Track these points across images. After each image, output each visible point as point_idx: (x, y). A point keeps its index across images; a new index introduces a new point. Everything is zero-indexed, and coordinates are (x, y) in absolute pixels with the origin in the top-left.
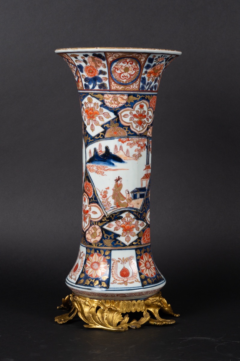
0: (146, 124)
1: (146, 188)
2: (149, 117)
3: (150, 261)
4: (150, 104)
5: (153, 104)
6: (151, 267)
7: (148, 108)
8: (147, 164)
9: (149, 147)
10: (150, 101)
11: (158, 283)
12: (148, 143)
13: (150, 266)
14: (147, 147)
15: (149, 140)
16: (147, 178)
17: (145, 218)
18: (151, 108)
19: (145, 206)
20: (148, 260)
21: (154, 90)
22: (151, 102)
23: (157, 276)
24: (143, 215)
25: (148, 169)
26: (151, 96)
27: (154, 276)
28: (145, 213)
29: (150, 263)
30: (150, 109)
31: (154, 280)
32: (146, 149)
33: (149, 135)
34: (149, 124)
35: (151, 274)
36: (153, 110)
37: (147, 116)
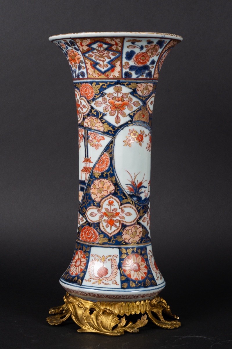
0: (81, 114)
1: (86, 182)
2: (82, 106)
3: (82, 261)
4: (81, 92)
5: (84, 92)
6: (79, 267)
7: (80, 97)
8: (86, 157)
9: (87, 139)
10: (80, 89)
11: (68, 282)
12: (85, 134)
13: (79, 265)
14: (84, 138)
15: (86, 131)
16: (86, 171)
17: (84, 214)
18: (83, 96)
19: (85, 201)
20: (81, 258)
21: (81, 77)
22: (81, 91)
23: (76, 278)
24: (83, 210)
25: (87, 162)
26: (80, 83)
27: (74, 275)
28: (85, 209)
29: (81, 262)
30: (81, 98)
31: (69, 278)
32: (84, 140)
33: (87, 126)
34: (84, 114)
35: (73, 272)
36: (86, 98)
37: (80, 106)
